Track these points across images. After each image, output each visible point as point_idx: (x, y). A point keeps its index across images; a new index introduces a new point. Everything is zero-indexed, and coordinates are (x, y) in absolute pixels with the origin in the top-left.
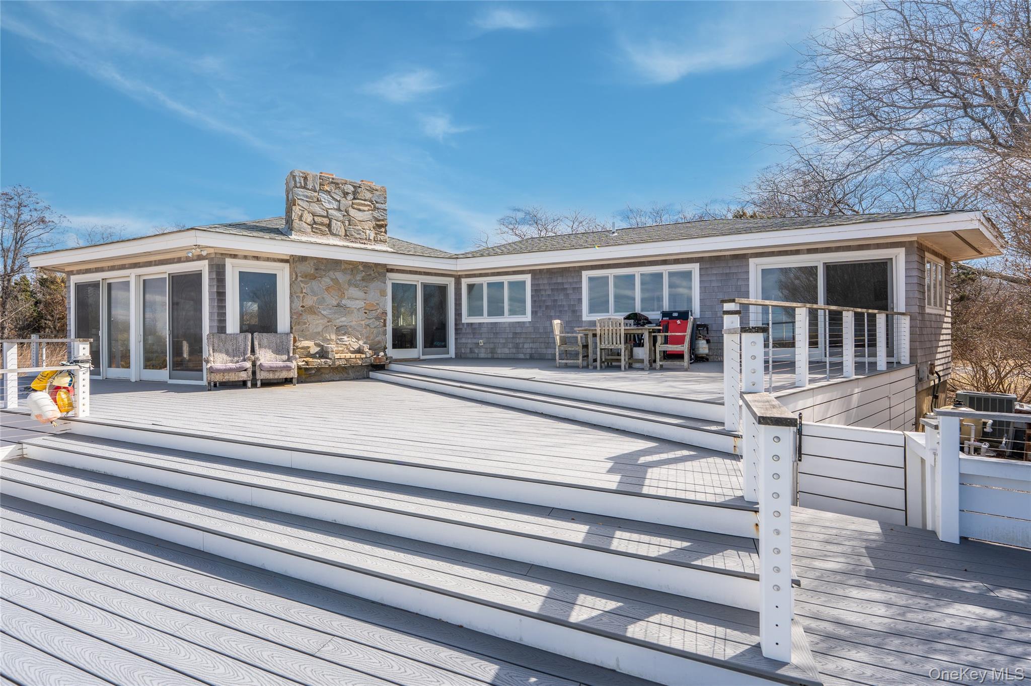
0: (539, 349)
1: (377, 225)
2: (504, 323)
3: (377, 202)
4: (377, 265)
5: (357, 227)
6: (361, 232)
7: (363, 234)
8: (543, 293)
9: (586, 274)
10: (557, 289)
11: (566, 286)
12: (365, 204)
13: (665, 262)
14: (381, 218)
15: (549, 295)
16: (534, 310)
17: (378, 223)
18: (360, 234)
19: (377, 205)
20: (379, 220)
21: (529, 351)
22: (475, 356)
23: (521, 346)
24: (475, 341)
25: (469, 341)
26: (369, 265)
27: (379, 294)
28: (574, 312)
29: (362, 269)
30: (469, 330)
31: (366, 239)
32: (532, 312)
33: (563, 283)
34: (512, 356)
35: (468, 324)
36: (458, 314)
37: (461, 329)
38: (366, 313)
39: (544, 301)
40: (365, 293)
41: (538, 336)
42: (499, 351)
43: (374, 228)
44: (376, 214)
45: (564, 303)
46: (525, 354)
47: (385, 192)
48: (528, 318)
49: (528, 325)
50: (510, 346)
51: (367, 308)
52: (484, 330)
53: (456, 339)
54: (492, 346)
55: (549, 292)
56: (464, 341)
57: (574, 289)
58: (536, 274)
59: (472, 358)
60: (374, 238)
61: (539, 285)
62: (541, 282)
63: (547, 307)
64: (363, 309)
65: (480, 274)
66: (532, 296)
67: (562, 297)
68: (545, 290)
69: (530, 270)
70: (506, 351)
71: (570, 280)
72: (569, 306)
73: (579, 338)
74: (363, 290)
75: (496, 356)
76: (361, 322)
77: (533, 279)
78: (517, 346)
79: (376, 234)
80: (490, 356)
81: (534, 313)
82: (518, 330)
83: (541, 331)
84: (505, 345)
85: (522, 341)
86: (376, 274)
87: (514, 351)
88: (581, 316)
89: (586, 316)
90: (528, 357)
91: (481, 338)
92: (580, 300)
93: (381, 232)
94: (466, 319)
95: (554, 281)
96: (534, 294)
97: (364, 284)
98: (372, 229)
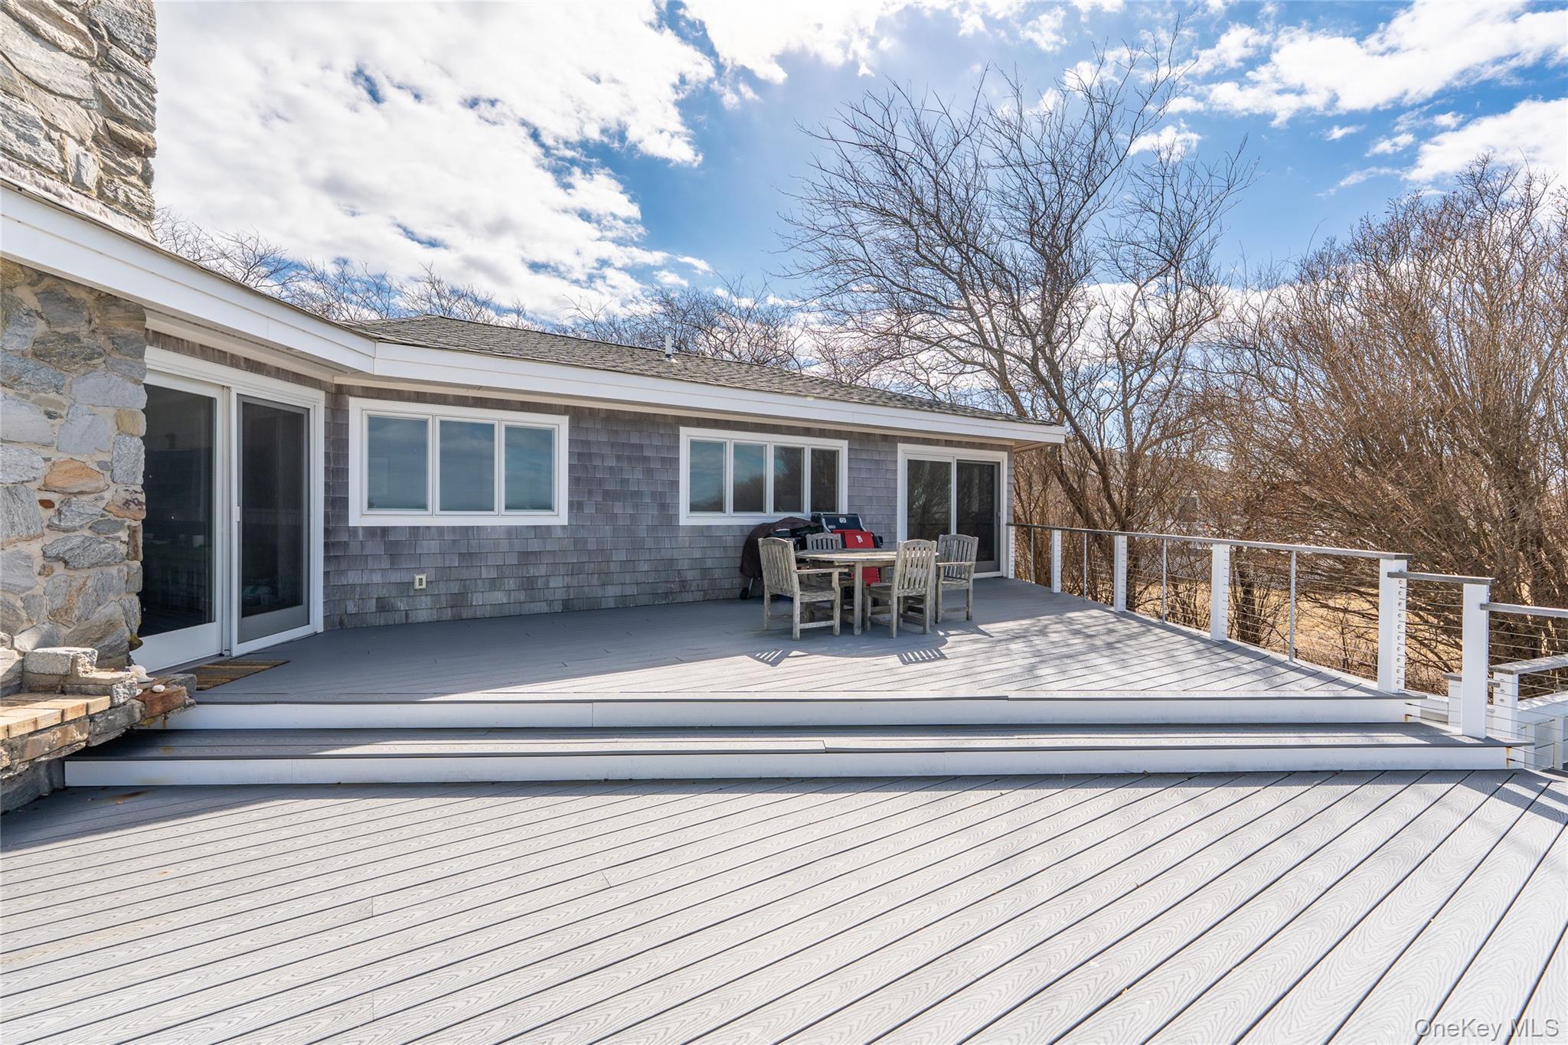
0: (586, 589)
1: (111, 133)
2: (493, 528)
3: (114, 39)
4: (108, 300)
5: (19, 107)
6: (38, 135)
7: (45, 144)
8: (597, 462)
9: (687, 435)
10: (630, 458)
11: (647, 453)
12: (60, 18)
13: (807, 432)
14: (129, 112)
15: (611, 468)
16: (576, 499)
17: (114, 126)
18: (32, 141)
19: (115, 51)
20: (121, 119)
21: (560, 595)
22: (399, 618)
23: (540, 583)
24: (396, 577)
25: (377, 578)
26: (72, 292)
27: (111, 424)
28: (663, 507)
29: (32, 302)
30: (374, 547)
31: (63, 176)
32: (571, 504)
33: (641, 446)
34: (514, 610)
35: (371, 531)
36: (337, 503)
37: (346, 544)
38: (47, 504)
39: (601, 481)
40: (50, 415)
41: (585, 558)
42: (477, 599)
43: (95, 139)
44: (106, 81)
45: (644, 488)
46: (550, 603)
47: (151, 15)
48: (560, 516)
49: (559, 533)
50: (512, 584)
51: (58, 481)
52: (430, 546)
53: (326, 574)
54: (455, 588)
55: (612, 462)
56: (353, 577)
57: (663, 460)
58: (580, 416)
59: (387, 627)
60: (99, 183)
61: (587, 443)
62: (592, 437)
63: (606, 494)
64: (34, 486)
65: (418, 393)
66: (570, 466)
67: (638, 474)
68: (603, 457)
69: (567, 407)
70: (499, 597)
71: (657, 442)
72: (653, 494)
73: (836, 577)
74: (38, 402)
75: (466, 613)
76: (24, 547)
77: (574, 427)
78: (529, 585)
79: (106, 169)
80: (448, 614)
81: (575, 506)
82: (534, 545)
83: (591, 546)
84: (494, 584)
85: (542, 570)
86: (102, 339)
87: (522, 596)
88: (677, 515)
89: (687, 518)
90: (558, 608)
91: (421, 570)
92: (675, 484)
93: (131, 171)
94: (359, 516)
95: (622, 439)
96: (575, 462)
97: (46, 373)
98: (89, 142)
